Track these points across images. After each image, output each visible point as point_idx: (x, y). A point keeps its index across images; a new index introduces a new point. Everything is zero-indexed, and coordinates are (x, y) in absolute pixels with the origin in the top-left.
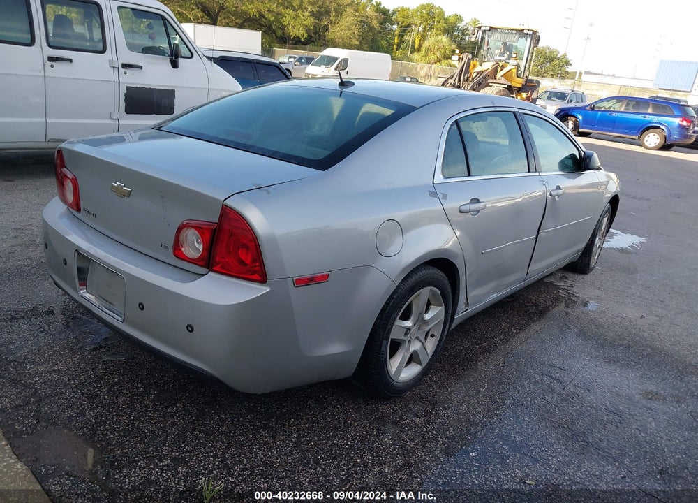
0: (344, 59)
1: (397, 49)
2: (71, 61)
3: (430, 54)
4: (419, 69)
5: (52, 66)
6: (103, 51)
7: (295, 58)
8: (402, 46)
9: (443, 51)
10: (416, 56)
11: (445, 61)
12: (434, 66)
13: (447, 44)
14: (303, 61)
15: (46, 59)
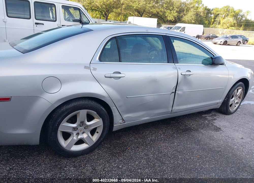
0: (184, 27)
1: (213, 24)
2: (43, 24)
3: (224, 25)
4: (219, 31)
5: (36, 26)
6: (56, 21)
7: (166, 27)
8: (215, 23)
9: (230, 24)
10: (219, 26)
11: (231, 28)
12: (226, 29)
13: (232, 21)
14: (169, 28)
15: (34, 24)
